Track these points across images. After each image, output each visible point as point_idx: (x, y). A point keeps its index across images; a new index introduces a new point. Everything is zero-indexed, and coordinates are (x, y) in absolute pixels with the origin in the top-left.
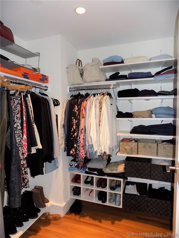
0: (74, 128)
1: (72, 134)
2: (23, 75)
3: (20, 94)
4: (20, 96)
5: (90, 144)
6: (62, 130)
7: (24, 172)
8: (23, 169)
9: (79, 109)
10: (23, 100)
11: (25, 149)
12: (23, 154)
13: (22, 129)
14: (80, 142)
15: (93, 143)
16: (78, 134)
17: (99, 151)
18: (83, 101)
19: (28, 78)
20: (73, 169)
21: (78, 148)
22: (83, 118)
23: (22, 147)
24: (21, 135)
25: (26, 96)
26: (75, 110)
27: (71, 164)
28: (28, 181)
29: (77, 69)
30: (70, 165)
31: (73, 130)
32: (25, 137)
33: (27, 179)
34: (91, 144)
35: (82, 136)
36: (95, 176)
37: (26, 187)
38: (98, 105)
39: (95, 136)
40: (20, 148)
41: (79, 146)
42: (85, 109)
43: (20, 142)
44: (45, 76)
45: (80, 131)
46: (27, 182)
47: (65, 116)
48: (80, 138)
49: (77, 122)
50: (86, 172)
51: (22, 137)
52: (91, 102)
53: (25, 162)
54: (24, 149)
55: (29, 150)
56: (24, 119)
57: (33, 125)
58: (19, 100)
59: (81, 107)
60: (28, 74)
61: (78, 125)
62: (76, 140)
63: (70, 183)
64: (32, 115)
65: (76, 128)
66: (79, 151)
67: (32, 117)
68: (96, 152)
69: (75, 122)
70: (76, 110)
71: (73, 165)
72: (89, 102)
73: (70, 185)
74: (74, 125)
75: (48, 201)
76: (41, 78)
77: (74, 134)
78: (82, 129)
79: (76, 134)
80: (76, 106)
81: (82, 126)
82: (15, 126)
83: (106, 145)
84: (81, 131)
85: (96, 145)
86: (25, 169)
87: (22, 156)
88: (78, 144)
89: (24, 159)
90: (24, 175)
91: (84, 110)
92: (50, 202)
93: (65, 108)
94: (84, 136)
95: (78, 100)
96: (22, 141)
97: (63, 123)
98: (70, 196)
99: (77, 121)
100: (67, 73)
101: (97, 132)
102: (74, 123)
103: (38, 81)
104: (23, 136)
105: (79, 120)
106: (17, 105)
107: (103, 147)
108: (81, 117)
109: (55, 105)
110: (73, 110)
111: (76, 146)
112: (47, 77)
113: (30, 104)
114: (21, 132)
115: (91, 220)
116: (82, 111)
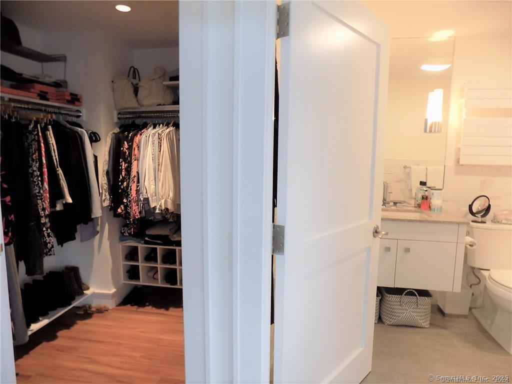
0: (123, 175)
1: (120, 184)
2: (39, 95)
3: (35, 127)
4: (36, 130)
5: (145, 197)
6: (106, 179)
7: (46, 235)
8: (44, 229)
9: (130, 148)
10: (40, 134)
11: (47, 204)
12: (44, 209)
13: (42, 175)
14: (132, 195)
15: (149, 195)
16: (128, 184)
17: (158, 207)
18: (136, 135)
19: (48, 100)
20: (127, 238)
21: (129, 204)
22: (135, 160)
23: (41, 199)
24: (40, 183)
25: (45, 130)
26: (125, 149)
27: (123, 231)
28: (53, 247)
29: (130, 84)
30: (121, 232)
31: (121, 177)
32: (46, 186)
33: (51, 243)
34: (147, 197)
35: (134, 187)
36: (158, 247)
37: (49, 253)
38: (156, 142)
39: (153, 187)
40: (39, 201)
41: (130, 201)
42: (139, 147)
43: (39, 192)
44: (76, 95)
45: (131, 180)
46: (51, 248)
47: (109, 157)
48: (131, 189)
49: (128, 166)
50: (146, 242)
51: (41, 186)
52: (148, 137)
53: (47, 220)
54: (45, 203)
55: (53, 204)
56: (44, 161)
57: (58, 169)
58: (35, 136)
59: (132, 144)
60: (47, 93)
61: (129, 170)
62: (126, 192)
63: (123, 261)
64: (55, 156)
65: (125, 175)
66: (130, 208)
67: (56, 159)
68: (155, 208)
69: (124, 165)
70: (127, 149)
71: (126, 232)
72: (144, 136)
73: (124, 265)
74: (124, 170)
75: (88, 288)
76: (69, 98)
77: (122, 184)
78: (135, 176)
79: (125, 184)
80: (126, 143)
81: (134, 173)
82: (30, 171)
83: (168, 199)
84: (133, 180)
85: (154, 198)
86: (47, 230)
87: (42, 212)
88: (129, 199)
89: (46, 216)
90: (46, 238)
91: (136, 149)
92: (90, 289)
93: (109, 146)
94: (137, 186)
95: (129, 134)
96: (42, 191)
97: (106, 168)
98: (124, 280)
99: (126, 165)
100: (113, 89)
101: (155, 181)
102: (123, 168)
103: (64, 103)
104: (42, 184)
105: (130, 163)
106: (31, 142)
107: (163, 201)
108: (133, 158)
109: (92, 141)
110: (122, 149)
111: (126, 201)
112: (78, 97)
113: (52, 141)
114: (40, 179)
115: (154, 309)
116: (134, 150)
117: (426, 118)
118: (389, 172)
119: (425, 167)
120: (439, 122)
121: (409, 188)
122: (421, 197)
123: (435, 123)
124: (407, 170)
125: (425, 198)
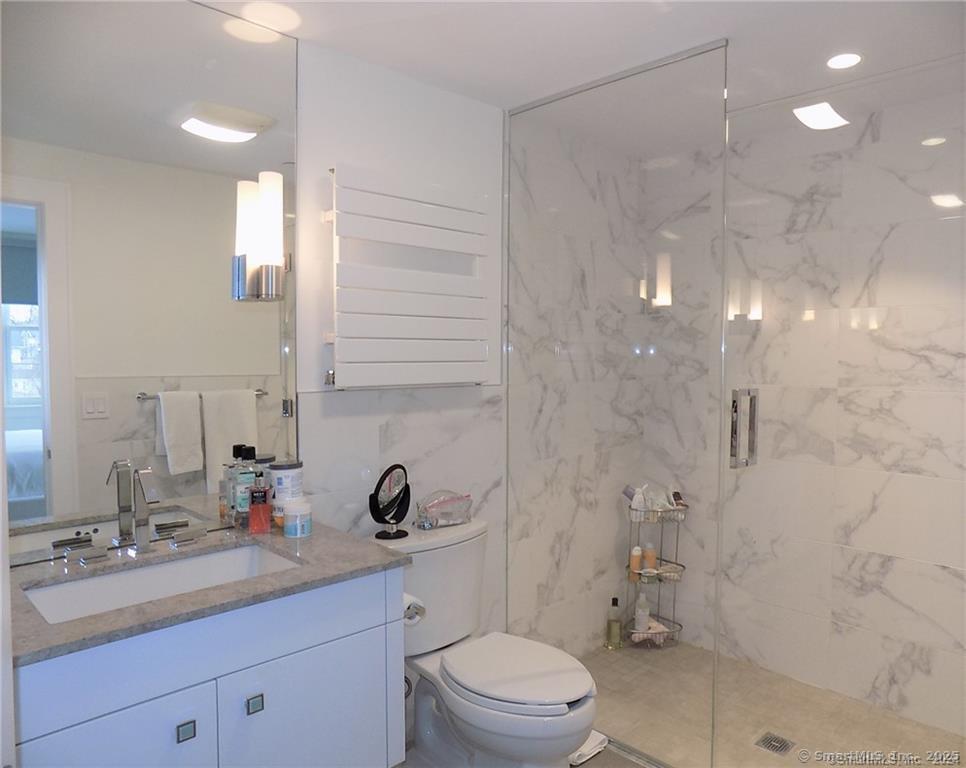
117: (238, 253)
118: (96, 415)
119: (195, 394)
120: (277, 267)
121: (158, 452)
122: (248, 495)
123: (267, 267)
124: (149, 404)
125: (261, 498)
